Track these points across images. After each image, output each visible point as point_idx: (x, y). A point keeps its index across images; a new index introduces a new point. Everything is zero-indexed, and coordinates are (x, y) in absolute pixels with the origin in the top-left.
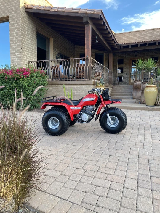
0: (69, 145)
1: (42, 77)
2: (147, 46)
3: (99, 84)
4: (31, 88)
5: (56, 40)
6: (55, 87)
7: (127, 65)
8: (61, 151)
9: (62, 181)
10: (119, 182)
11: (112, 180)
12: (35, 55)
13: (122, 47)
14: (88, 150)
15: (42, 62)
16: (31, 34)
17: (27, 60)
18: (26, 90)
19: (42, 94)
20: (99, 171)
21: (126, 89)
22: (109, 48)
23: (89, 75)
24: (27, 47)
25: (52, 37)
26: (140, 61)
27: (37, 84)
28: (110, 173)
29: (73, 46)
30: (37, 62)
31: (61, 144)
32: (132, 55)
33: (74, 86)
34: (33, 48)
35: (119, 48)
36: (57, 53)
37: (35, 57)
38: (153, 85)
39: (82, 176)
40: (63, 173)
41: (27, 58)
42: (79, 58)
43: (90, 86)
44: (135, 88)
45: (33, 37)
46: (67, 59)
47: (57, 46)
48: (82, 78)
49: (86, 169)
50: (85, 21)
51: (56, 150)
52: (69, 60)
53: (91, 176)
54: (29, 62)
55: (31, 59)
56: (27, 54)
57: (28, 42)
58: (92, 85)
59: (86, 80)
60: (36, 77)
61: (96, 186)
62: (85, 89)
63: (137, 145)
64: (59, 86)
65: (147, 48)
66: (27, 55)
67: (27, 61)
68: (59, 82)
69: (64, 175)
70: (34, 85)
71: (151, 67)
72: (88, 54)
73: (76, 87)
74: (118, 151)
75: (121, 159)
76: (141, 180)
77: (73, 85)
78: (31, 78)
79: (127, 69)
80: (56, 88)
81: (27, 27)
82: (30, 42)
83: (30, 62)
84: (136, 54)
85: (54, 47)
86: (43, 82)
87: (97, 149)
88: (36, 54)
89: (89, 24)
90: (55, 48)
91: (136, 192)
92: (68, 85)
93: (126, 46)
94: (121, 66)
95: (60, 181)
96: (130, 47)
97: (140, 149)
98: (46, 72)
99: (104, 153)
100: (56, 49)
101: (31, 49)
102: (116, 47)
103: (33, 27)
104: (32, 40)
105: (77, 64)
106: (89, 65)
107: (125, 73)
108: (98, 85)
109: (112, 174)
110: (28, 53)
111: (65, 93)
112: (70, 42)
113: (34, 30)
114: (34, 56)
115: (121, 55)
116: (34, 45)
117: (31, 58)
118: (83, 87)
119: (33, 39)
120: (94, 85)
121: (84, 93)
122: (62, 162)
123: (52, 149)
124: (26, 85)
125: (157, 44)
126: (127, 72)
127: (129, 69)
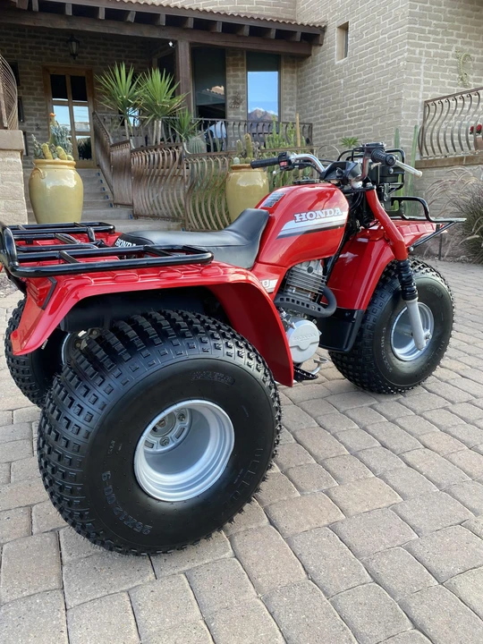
2: (129, 22)
7: (36, 89)
13: (35, 6)
35: (26, 8)
65: (128, 32)
71: (165, 103)
79: (37, 106)
84: (74, 48)
107: (34, 122)
125: (163, 21)
126: (41, 120)
127: (45, 107)
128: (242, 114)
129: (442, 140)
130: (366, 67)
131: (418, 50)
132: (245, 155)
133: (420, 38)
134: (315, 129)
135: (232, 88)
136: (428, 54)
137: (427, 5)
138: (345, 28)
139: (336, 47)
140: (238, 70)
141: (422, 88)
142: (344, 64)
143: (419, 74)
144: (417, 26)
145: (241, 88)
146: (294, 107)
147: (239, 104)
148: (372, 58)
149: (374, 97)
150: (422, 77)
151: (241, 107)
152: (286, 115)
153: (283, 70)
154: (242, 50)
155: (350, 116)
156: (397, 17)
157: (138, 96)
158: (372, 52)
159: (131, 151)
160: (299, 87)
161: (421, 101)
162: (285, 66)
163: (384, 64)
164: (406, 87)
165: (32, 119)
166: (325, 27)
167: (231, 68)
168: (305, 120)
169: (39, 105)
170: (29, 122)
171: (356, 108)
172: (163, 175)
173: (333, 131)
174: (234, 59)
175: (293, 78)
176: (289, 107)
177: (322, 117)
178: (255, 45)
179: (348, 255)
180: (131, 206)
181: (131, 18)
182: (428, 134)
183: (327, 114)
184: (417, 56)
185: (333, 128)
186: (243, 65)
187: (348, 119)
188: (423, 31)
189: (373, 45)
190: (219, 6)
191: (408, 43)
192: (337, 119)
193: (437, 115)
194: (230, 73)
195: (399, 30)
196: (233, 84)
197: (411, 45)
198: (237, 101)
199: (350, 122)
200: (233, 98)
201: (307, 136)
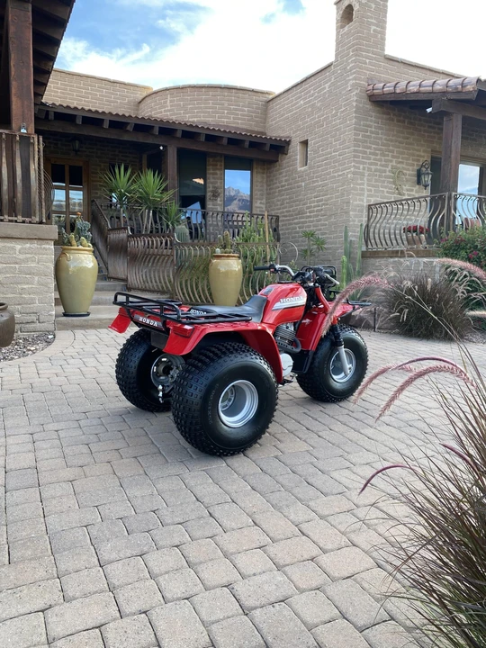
2: (128, 131)
3: (77, 240)
13: (51, 116)
38: (233, 253)
43: (47, 246)
58: (50, 242)
59: (24, 222)
62: (25, 256)
65: (126, 138)
71: (156, 197)
72: (26, 120)
84: (77, 145)
108: (74, 242)
118: (13, 248)
121: (21, 272)
125: (156, 131)
128: (219, 205)
129: (382, 236)
130: (322, 175)
131: (361, 166)
132: (225, 247)
133: (363, 158)
135: (212, 183)
136: (370, 169)
137: (367, 134)
138: (305, 143)
139: (298, 157)
140: (217, 169)
141: (366, 195)
142: (305, 171)
143: (363, 184)
144: (361, 149)
145: (219, 183)
146: (264, 201)
147: (216, 197)
148: (327, 169)
149: (329, 199)
150: (365, 187)
151: (218, 199)
152: (257, 207)
153: (255, 171)
154: (221, 155)
155: (310, 212)
156: (345, 141)
157: (134, 190)
158: (326, 164)
159: (129, 236)
160: (268, 185)
161: (365, 204)
162: (256, 168)
163: (336, 174)
164: (353, 194)
166: (290, 141)
167: (211, 167)
168: (273, 213)
171: (315, 207)
172: (149, 254)
173: (295, 224)
174: (214, 161)
175: (263, 178)
176: (259, 201)
177: (287, 212)
178: (232, 151)
179: (307, 321)
180: (125, 280)
181: (130, 128)
182: (372, 230)
183: (291, 209)
184: (361, 171)
185: (296, 221)
186: (220, 165)
187: (308, 214)
188: (365, 153)
189: (327, 159)
191: (354, 161)
192: (299, 214)
193: (379, 216)
194: (210, 171)
195: (347, 150)
196: (212, 180)
197: (357, 162)
198: (215, 195)
199: (310, 217)
200: (212, 191)
201: (274, 226)
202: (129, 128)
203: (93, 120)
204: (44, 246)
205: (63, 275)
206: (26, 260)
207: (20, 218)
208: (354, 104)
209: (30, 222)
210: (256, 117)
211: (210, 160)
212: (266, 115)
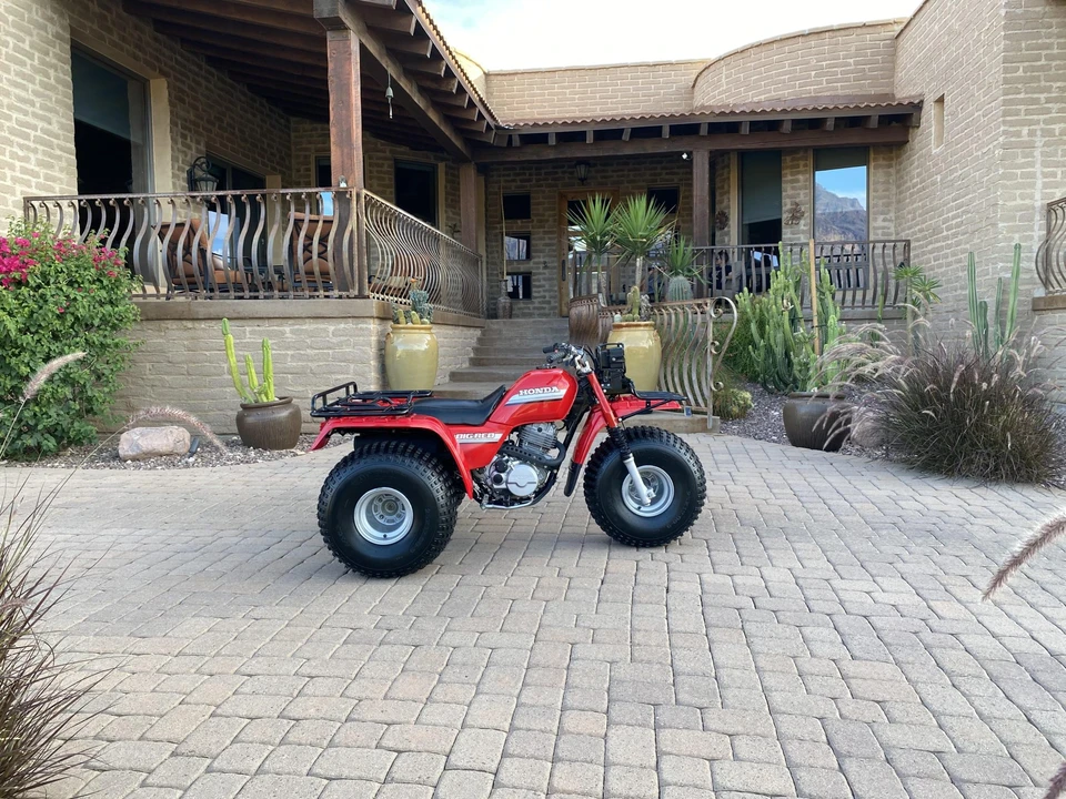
0: (231, 620)
1: (105, 282)
2: (625, 142)
3: (408, 317)
4: (39, 341)
5: (182, 91)
6: (177, 333)
7: (548, 221)
8: (187, 651)
9: (173, 783)
10: (431, 749)
11: (401, 747)
12: (64, 164)
13: (516, 142)
14: (323, 633)
15: (106, 202)
16: (37, 55)
17: (19, 188)
18: (14, 354)
19: (106, 372)
20: (356, 716)
21: (542, 335)
22: (458, 143)
23: (356, 273)
24: (19, 122)
25: (164, 74)
26: (596, 210)
27: (77, 318)
28: (402, 719)
29: (282, 121)
30: (80, 201)
31: (193, 621)
32: (567, 175)
33: (281, 325)
34: (55, 128)
35: (505, 144)
36: (192, 154)
37: (63, 176)
38: (641, 319)
39: (271, 748)
40: (183, 749)
41: (15, 180)
42: (300, 191)
43: (364, 326)
44: (577, 331)
45: (52, 72)
46: (238, 192)
47: (193, 118)
48: (320, 285)
49: (297, 717)
50: (325, 16)
51: (163, 651)
52: (252, 198)
53: (314, 741)
54: (28, 200)
55: (38, 186)
56: (14, 155)
57: (23, 94)
58: (371, 321)
59: (340, 297)
60: (70, 284)
61: (330, 779)
62: (339, 339)
63: (543, 587)
64: (203, 325)
65: (628, 151)
66: (18, 164)
67: (19, 198)
68: (201, 304)
69: (191, 754)
70: (57, 324)
71: (642, 237)
72: (347, 171)
73: (292, 332)
74: (456, 624)
75: (459, 657)
76: (519, 729)
77: (279, 321)
78: (39, 287)
79: (547, 241)
80: (186, 334)
81: (11, 18)
82: (35, 93)
83: (36, 203)
84: (583, 171)
85: (173, 123)
86: (108, 308)
87: (364, 624)
88: (67, 160)
89: (346, 29)
90: (183, 128)
91: (492, 777)
92: (250, 322)
93: (534, 138)
94: (519, 224)
95: (165, 782)
96: (552, 141)
97: (552, 605)
98: (129, 257)
99: (392, 637)
100: (184, 137)
101: (39, 133)
102: (491, 138)
103: (51, 20)
104: (45, 86)
105: (293, 214)
106: (352, 224)
107: (542, 260)
108: (402, 319)
109: (408, 723)
110: (21, 153)
111: (233, 360)
112: (264, 101)
113: (57, 36)
114: (61, 170)
115: (518, 175)
116: (57, 113)
117: (42, 180)
118: (325, 330)
119: (52, 81)
120: (383, 319)
121: (334, 359)
122: (188, 699)
123: (142, 646)
124: (11, 325)
125: (666, 133)
126: (551, 256)
127: (555, 241)
128: (803, 232)
130: (961, 158)
131: (1025, 130)
133: (1028, 112)
134: (915, 248)
135: (790, 197)
136: (1046, 133)
137: (1039, 63)
138: (941, 100)
139: (933, 129)
140: (798, 173)
141: (1039, 184)
142: (941, 153)
143: (1032, 164)
144: (1022, 96)
145: (802, 196)
146: (892, 215)
147: (799, 218)
148: (967, 145)
149: (971, 200)
150: (1038, 168)
151: (802, 222)
152: (875, 228)
153: (872, 164)
154: (806, 149)
155: (948, 229)
156: (990, 86)
158: (967, 136)
160: (898, 187)
161: (1039, 202)
162: (875, 159)
163: (980, 153)
164: (1004, 187)
165: (539, 257)
166: (922, 102)
167: (788, 171)
168: (903, 236)
169: (550, 239)
170: (536, 260)
171: (954, 218)
173: (929, 252)
174: (793, 160)
175: (889, 175)
176: (882, 217)
177: (920, 231)
182: (1054, 254)
183: (924, 226)
184: (1027, 139)
185: (930, 247)
186: (805, 165)
187: (945, 233)
188: (1036, 101)
189: (968, 126)
190: (773, 93)
191: (1004, 122)
192: (934, 234)
194: (787, 176)
195: (993, 104)
196: (790, 192)
197: (1012, 124)
198: (796, 216)
199: (947, 238)
200: (790, 211)
201: (900, 259)
202: (626, 137)
203: (571, 136)
204: (360, 326)
205: (389, 362)
206: (340, 345)
207: (336, 293)
208: (1003, 12)
209: (348, 297)
210: (871, 70)
211: (787, 160)
212: (894, 62)
